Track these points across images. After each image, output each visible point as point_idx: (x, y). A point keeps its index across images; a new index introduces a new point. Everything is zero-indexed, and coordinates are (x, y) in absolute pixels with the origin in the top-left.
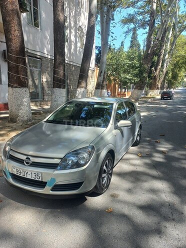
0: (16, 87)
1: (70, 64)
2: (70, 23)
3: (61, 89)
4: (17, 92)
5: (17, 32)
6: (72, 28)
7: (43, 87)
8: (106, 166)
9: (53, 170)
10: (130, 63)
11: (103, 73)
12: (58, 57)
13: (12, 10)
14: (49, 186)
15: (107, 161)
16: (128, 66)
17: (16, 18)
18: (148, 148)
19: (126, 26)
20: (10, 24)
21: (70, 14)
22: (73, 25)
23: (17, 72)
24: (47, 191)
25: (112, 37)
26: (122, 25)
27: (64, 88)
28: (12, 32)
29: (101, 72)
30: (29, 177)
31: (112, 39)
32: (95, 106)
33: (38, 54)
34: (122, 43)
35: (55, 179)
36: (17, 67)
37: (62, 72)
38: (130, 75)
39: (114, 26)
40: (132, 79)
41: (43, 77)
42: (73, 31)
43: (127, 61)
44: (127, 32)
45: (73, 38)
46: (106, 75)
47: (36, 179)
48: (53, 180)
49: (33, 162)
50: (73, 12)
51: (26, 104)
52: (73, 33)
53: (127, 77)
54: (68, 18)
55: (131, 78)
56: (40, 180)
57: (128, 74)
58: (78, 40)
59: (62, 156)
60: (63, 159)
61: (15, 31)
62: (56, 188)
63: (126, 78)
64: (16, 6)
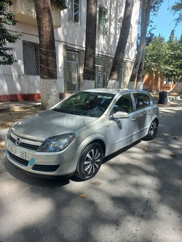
0: (46, 78)
1: (108, 57)
2: (110, 15)
3: (90, 81)
4: (46, 83)
5: (48, 28)
6: (112, 21)
7: (80, 79)
8: (91, 154)
9: (34, 151)
10: (173, 53)
11: (139, 64)
12: (88, 49)
13: (44, 9)
14: (31, 165)
15: (93, 150)
16: (170, 57)
17: (47, 16)
18: (161, 144)
19: (178, 12)
20: (42, 21)
21: (111, 7)
22: (113, 17)
23: (47, 65)
24: (28, 168)
25: (151, 26)
26: (174, 11)
27: (94, 79)
28: (44, 29)
29: (137, 64)
30: (17, 155)
31: (151, 28)
32: (99, 97)
33: (76, 47)
34: (173, 31)
35: (34, 159)
36: (47, 60)
37: (91, 64)
38: (172, 66)
39: (155, 14)
40: (174, 71)
41: (80, 69)
42: (113, 23)
43: (169, 52)
44: (178, 19)
45: (112, 30)
46: (143, 67)
47: (22, 157)
48: (33, 160)
49: (22, 143)
50: (115, 3)
51: (55, 94)
52: (113, 25)
53: (168, 68)
54: (109, 11)
55: (173, 69)
56: (24, 158)
57: (170, 65)
58: (117, 32)
59: (43, 139)
60: (44, 143)
61: (46, 27)
62: (36, 167)
63: (167, 70)
64: (48, 4)
